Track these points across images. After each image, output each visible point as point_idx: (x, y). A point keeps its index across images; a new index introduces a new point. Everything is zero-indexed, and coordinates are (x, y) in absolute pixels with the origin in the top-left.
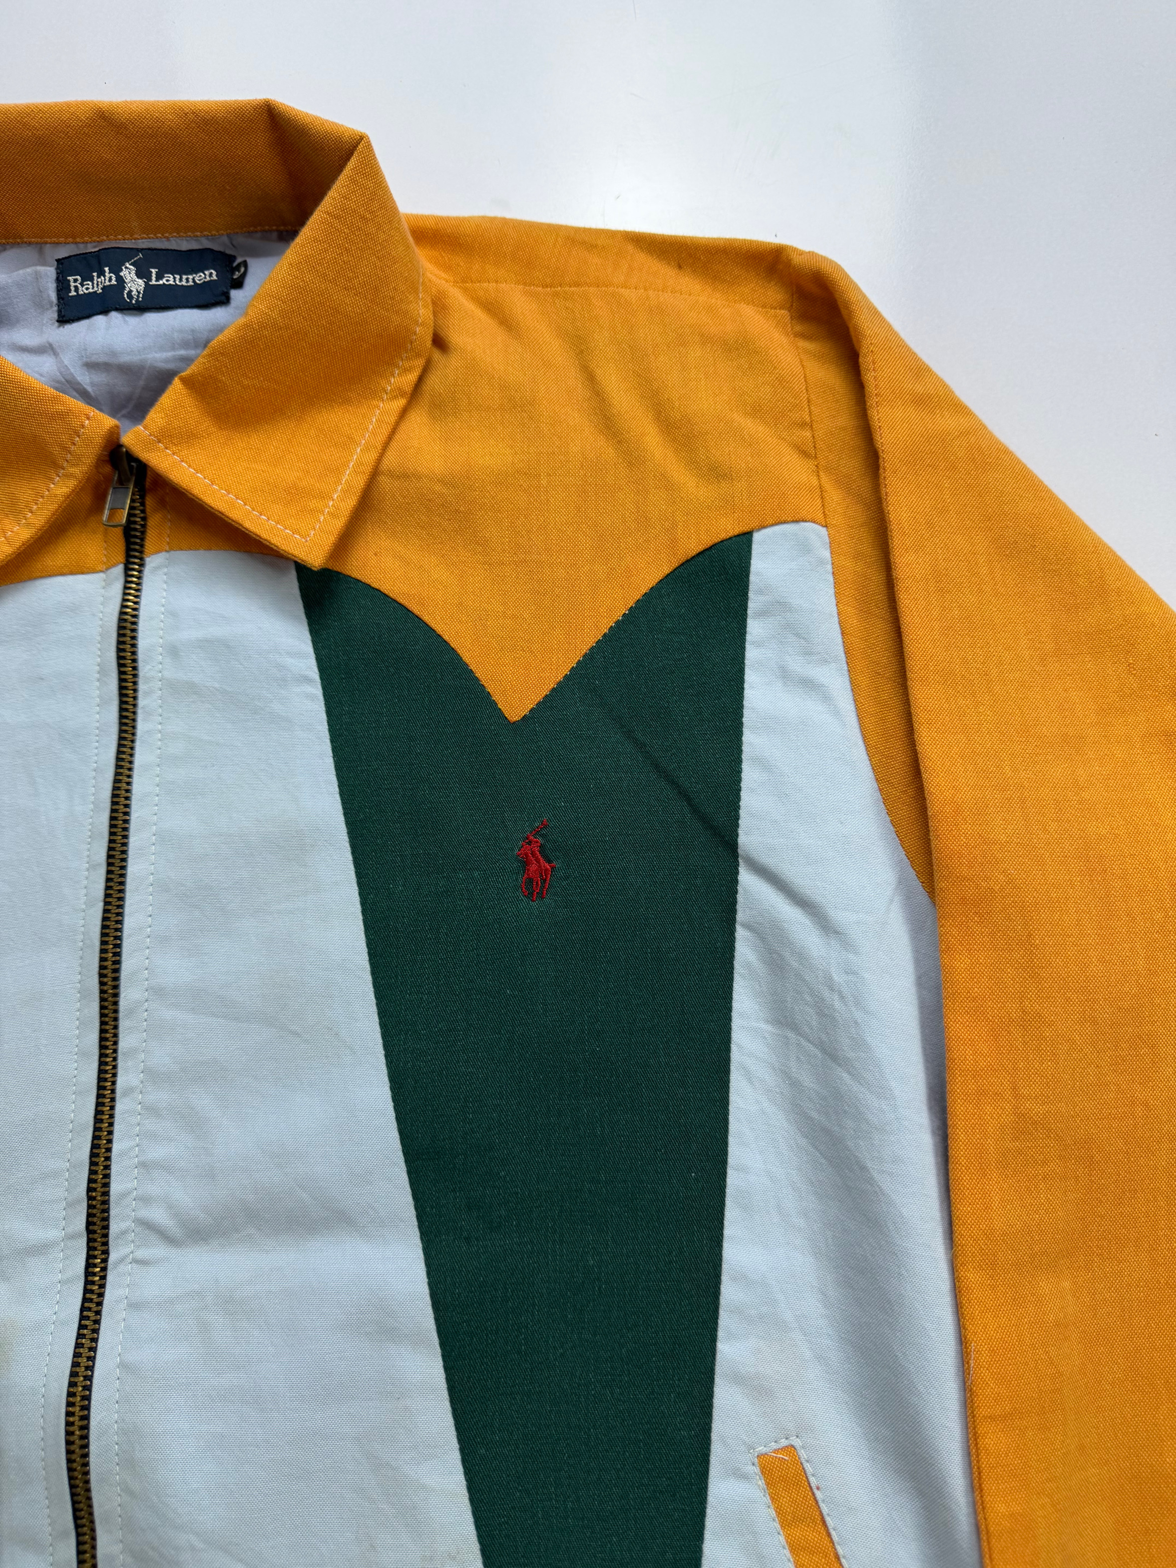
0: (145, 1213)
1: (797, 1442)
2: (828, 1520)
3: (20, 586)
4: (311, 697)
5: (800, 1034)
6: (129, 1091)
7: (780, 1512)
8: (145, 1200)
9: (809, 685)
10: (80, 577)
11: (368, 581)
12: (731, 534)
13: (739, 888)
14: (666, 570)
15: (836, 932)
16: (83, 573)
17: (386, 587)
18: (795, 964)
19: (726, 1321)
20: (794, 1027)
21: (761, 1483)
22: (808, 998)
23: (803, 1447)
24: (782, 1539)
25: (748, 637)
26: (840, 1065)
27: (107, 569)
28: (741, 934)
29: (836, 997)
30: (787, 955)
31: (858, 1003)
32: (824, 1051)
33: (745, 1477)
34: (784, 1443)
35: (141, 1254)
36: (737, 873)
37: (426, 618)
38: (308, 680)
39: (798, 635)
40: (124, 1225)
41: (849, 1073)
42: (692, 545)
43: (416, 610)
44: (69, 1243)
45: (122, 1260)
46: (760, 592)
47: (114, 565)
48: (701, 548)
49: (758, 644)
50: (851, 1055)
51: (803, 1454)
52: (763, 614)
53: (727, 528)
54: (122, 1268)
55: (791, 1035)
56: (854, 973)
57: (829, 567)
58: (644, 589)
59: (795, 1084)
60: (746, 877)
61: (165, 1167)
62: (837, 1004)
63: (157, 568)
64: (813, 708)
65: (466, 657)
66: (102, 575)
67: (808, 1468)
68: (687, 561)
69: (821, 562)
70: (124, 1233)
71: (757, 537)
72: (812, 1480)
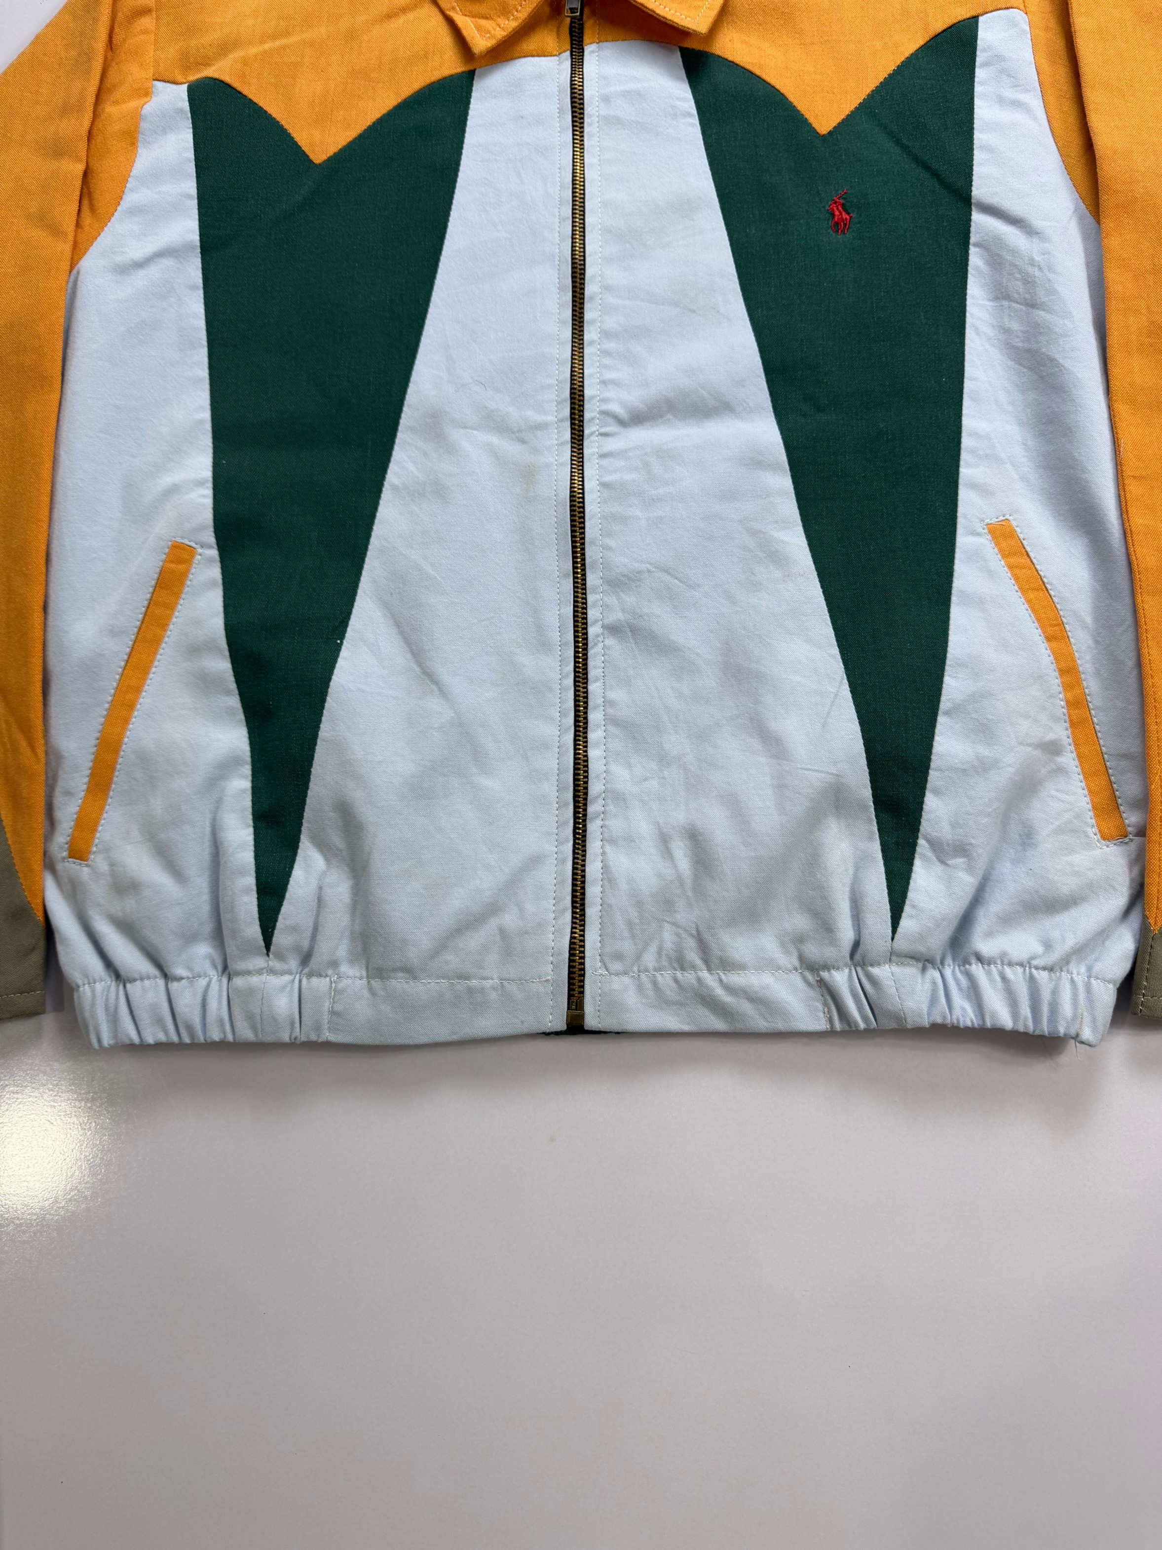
0: (605, 407)
1: (1010, 518)
2: (1031, 554)
3: (505, 63)
4: (692, 125)
5: (1012, 301)
6: (592, 343)
7: (1001, 550)
8: (604, 400)
9: (1017, 104)
10: (542, 58)
11: (726, 56)
12: (965, 17)
13: (972, 224)
14: (922, 43)
15: (1038, 233)
16: (545, 56)
17: (738, 59)
18: (1009, 258)
19: (964, 456)
20: (1007, 297)
21: (989, 537)
22: (1018, 276)
23: (1014, 520)
24: (1002, 562)
25: (976, 79)
26: (1037, 308)
27: (559, 54)
28: (973, 250)
29: (1036, 269)
30: (1004, 253)
31: (1050, 269)
32: (1027, 305)
33: (979, 534)
34: (1002, 518)
35: (603, 430)
36: (971, 215)
37: (764, 76)
38: (690, 115)
39: (1009, 75)
40: (592, 415)
41: (1044, 310)
42: (939, 26)
43: (757, 72)
44: (560, 424)
45: (592, 434)
46: (984, 50)
47: (565, 51)
48: (945, 27)
49: (982, 84)
50: (1045, 299)
51: (1014, 523)
52: (986, 64)
53: (961, 13)
54: (592, 438)
55: (1005, 303)
56: (1049, 253)
57: (1029, 36)
58: (907, 54)
59: (1007, 331)
60: (977, 217)
61: (615, 383)
62: (1037, 273)
63: (592, 52)
64: (1019, 117)
65: (791, 98)
66: (556, 58)
67: (1018, 530)
68: (936, 36)
69: (1024, 32)
70: (593, 419)
71: (981, 19)
72: (1021, 536)
